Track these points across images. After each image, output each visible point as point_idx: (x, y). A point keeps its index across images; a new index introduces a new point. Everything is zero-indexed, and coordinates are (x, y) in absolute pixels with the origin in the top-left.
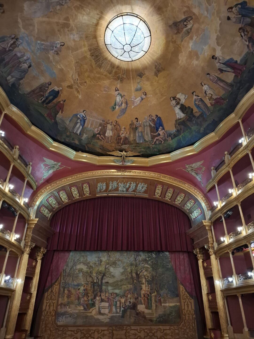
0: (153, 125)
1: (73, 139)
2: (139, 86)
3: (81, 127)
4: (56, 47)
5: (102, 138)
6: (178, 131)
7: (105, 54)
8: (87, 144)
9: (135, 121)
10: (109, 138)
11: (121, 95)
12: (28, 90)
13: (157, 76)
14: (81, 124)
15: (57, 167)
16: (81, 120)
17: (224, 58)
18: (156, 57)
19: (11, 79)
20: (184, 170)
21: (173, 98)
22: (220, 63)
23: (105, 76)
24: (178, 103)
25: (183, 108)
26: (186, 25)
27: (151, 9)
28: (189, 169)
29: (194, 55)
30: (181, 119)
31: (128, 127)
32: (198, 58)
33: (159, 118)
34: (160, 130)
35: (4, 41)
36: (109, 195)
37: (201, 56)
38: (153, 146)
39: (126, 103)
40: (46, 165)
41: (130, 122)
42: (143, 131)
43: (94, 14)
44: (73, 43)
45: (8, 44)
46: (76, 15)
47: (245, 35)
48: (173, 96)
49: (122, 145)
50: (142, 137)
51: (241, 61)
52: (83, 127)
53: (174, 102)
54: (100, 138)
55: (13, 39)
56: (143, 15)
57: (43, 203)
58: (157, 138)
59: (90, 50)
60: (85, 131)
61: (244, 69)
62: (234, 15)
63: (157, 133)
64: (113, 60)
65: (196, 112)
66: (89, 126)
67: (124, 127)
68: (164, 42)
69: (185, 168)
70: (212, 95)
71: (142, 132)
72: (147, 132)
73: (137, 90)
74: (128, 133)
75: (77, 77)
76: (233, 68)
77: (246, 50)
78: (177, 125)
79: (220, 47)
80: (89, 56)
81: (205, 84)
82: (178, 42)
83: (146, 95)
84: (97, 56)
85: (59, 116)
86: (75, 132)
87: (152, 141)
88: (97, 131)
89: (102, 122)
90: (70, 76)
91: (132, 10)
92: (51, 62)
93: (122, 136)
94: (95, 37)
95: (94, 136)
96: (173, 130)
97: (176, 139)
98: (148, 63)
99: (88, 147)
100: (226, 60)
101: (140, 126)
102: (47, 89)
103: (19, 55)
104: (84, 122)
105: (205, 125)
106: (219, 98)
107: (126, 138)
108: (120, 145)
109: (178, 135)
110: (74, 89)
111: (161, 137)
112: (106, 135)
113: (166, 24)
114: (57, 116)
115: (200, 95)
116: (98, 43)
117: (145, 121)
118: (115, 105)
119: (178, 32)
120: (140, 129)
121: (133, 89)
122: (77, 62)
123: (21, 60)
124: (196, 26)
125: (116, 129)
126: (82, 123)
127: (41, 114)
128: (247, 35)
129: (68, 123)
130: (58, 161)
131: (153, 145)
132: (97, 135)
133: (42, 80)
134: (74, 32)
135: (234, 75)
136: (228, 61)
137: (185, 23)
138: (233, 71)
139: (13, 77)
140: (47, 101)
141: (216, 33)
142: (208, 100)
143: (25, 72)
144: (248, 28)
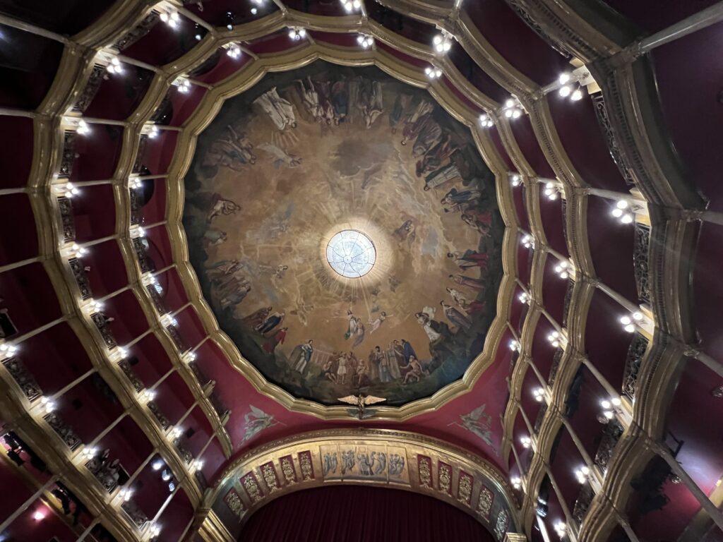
0: (400, 354)
1: (294, 380)
2: (375, 306)
3: (305, 363)
4: (278, 271)
5: (332, 377)
6: (436, 359)
7: (331, 274)
8: (311, 387)
9: (375, 351)
10: (341, 377)
11: (355, 319)
12: (245, 315)
13: (394, 291)
14: (305, 359)
15: (267, 423)
16: (305, 354)
17: (460, 253)
18: (387, 270)
19: (225, 303)
20: (460, 426)
21: (419, 314)
22: (459, 259)
23: (335, 298)
24: (427, 320)
25: (435, 326)
26: (408, 230)
27: (369, 223)
28: (468, 424)
29: (426, 259)
30: (435, 341)
31: (368, 359)
32: (433, 261)
33: (407, 344)
34: (411, 360)
35: (224, 265)
36: (344, 480)
37: (435, 258)
38: (406, 386)
39: (363, 328)
40: (252, 418)
41: (370, 353)
42: (388, 364)
43: (316, 237)
44: (297, 266)
45: (227, 268)
46: (297, 240)
47: (470, 221)
48: (420, 312)
49: (360, 387)
50: (388, 372)
51: (480, 249)
52: (307, 362)
53: (421, 319)
54: (330, 378)
55: (233, 263)
56: (362, 230)
57: (233, 484)
58: (409, 373)
59: (315, 272)
60: (310, 368)
61: (487, 257)
62: (450, 206)
63: (408, 366)
64: (341, 279)
65: (453, 328)
66: (316, 361)
67: (361, 360)
68: (392, 252)
69: (462, 422)
70: (464, 300)
71: (386, 366)
72: (394, 367)
73: (374, 311)
74: (368, 369)
75: (303, 301)
76: (474, 260)
77: (479, 236)
78: (433, 351)
79: (451, 243)
80: (314, 278)
81: (451, 289)
82: (407, 249)
83: (385, 315)
84: (323, 277)
85: (279, 346)
86: (297, 369)
87: (402, 378)
88: (326, 367)
89: (332, 354)
90: (295, 300)
91: (351, 227)
92: (273, 286)
93: (360, 373)
94: (319, 258)
95: (322, 374)
96: (430, 359)
97: (436, 372)
98: (381, 278)
99: (313, 391)
100: (463, 254)
101: (383, 357)
102: (266, 314)
103: (238, 278)
104: (310, 356)
105: (469, 343)
106: (475, 303)
107: (365, 377)
108: (358, 387)
109: (437, 367)
110: (299, 315)
111: (415, 371)
112: (338, 373)
113: (389, 233)
114: (276, 347)
115: (450, 304)
116: (323, 265)
117: (388, 349)
118: (349, 331)
119: (403, 239)
120: (384, 362)
121: (369, 310)
122: (302, 286)
123: (240, 283)
124: (418, 228)
125: (352, 364)
126: (307, 357)
127: (256, 345)
128: (472, 220)
129: (288, 356)
130: (270, 414)
131: (404, 384)
132: (327, 374)
133: (262, 305)
134: (297, 255)
135: (479, 268)
136: (466, 254)
137: (407, 228)
138: (476, 264)
139: (228, 300)
140: (266, 329)
141: (441, 229)
142: (462, 308)
143: (243, 295)
144: (470, 213)
